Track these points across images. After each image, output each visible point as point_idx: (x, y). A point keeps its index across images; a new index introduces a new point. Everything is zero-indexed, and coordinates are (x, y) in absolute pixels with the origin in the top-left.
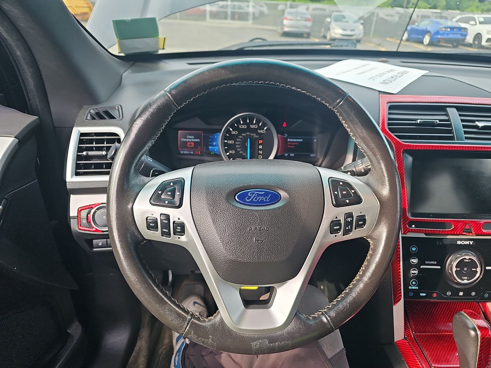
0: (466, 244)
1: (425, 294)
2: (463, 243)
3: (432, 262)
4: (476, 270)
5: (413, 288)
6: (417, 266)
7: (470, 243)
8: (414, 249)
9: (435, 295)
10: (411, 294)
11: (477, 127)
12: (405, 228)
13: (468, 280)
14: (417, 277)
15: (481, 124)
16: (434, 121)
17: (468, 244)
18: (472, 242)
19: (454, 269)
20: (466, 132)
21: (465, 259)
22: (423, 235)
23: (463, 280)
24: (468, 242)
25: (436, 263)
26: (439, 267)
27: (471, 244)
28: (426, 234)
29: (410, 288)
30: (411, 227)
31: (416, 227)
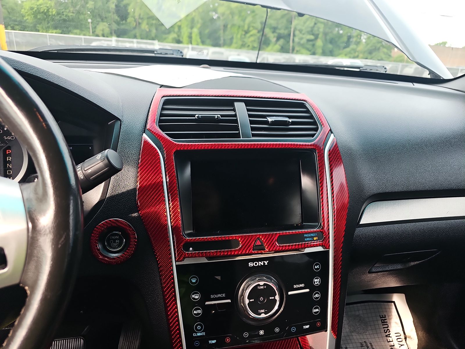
0: (260, 265)
1: (215, 341)
2: (256, 264)
3: (219, 295)
4: (275, 298)
5: (199, 334)
6: (201, 303)
7: (264, 263)
8: (194, 281)
9: (228, 340)
10: (197, 344)
11: (267, 123)
12: (180, 253)
13: (265, 313)
14: (202, 318)
15: (270, 119)
16: (215, 116)
17: (262, 264)
18: (267, 262)
19: (247, 301)
20: (253, 129)
21: (259, 285)
22: (204, 260)
23: (260, 314)
24: (263, 262)
25: (224, 295)
26: (229, 301)
27: (266, 264)
28: (209, 258)
29: (194, 335)
30: (188, 250)
31: (194, 250)
